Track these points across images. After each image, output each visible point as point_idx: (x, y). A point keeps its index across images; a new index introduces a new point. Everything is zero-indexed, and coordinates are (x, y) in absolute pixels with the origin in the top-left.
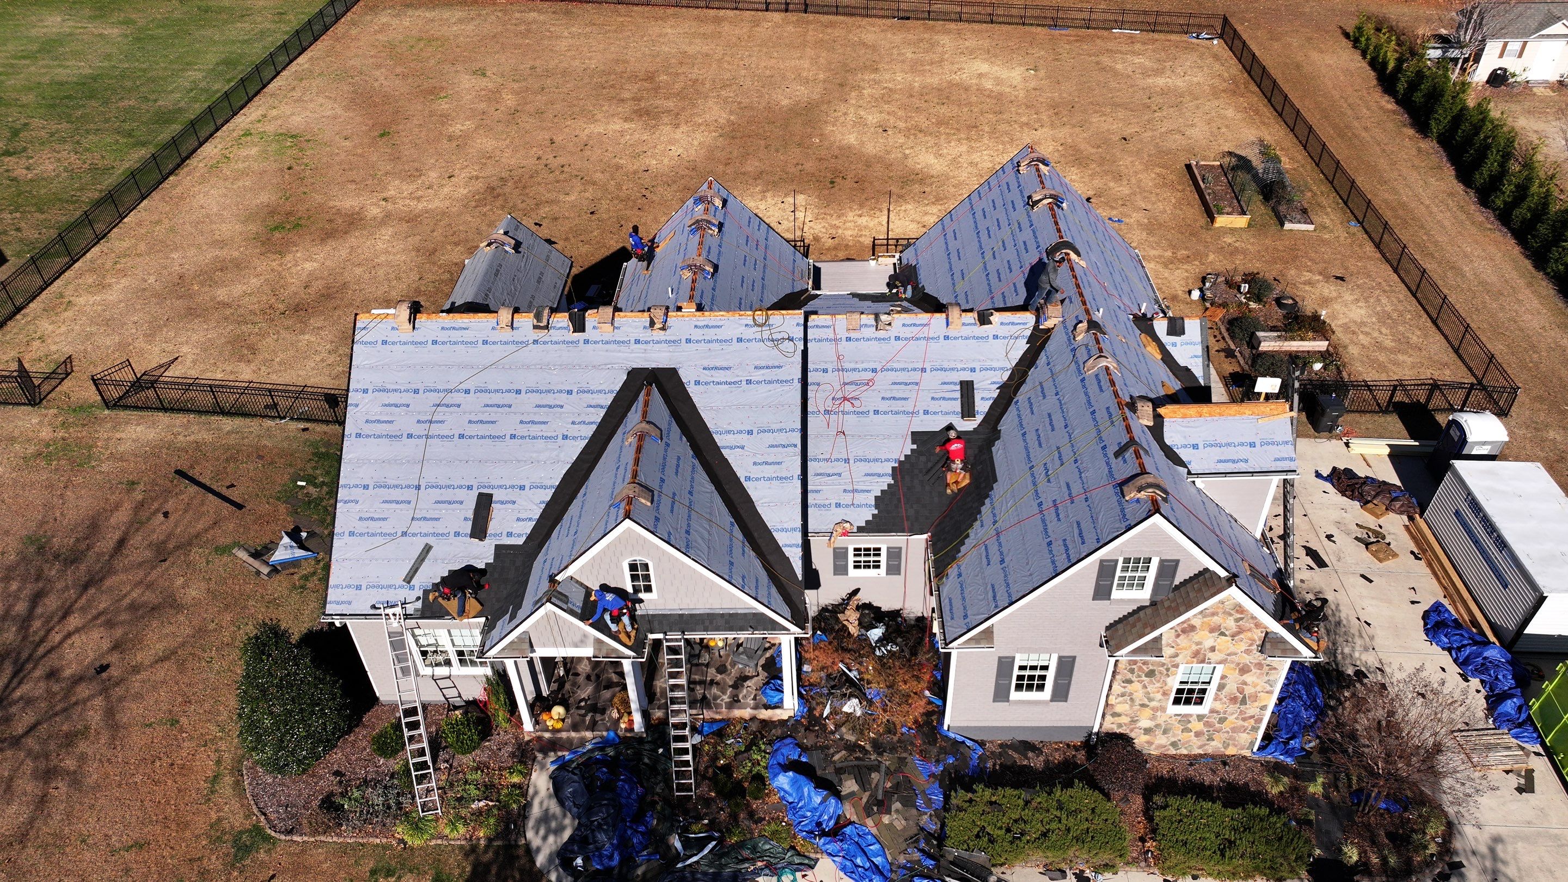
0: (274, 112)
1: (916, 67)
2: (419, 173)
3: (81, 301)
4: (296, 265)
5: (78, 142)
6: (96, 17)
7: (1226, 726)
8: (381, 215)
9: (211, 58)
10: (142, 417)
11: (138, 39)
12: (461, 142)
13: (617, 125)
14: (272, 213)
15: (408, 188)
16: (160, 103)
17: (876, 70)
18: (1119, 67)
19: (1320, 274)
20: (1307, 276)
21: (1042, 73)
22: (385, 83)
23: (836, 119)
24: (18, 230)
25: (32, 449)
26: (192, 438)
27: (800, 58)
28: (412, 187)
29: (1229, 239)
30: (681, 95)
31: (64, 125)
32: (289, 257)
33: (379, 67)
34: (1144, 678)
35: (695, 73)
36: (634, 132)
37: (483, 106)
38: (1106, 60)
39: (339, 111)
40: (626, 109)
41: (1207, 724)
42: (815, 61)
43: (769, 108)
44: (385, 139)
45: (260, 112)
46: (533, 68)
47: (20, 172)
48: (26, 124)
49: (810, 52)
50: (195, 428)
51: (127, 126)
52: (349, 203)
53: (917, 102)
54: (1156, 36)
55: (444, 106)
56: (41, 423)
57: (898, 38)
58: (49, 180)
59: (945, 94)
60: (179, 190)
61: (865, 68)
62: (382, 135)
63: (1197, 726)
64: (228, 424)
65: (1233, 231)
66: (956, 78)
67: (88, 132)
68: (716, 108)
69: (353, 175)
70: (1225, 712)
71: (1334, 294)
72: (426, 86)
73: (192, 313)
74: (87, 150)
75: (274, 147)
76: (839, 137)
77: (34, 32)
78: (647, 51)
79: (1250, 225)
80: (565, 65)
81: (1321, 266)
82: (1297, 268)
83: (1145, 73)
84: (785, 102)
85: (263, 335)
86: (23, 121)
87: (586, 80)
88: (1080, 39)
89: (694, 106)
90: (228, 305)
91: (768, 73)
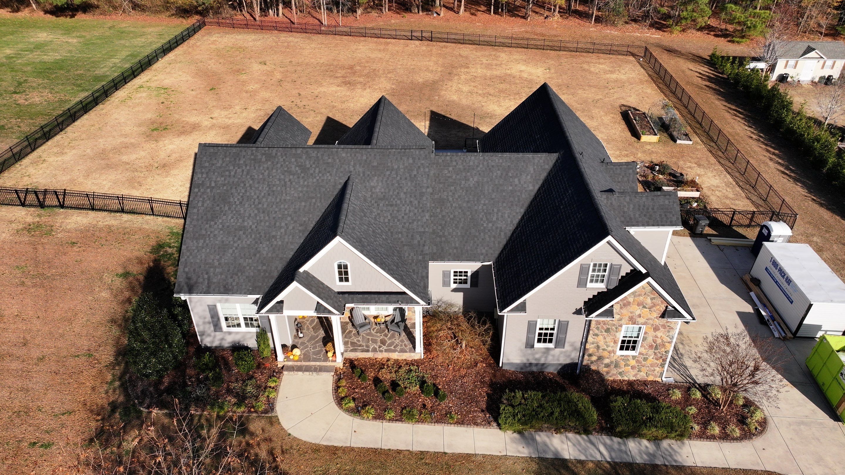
0: (156, 78)
1: (488, 66)
2: (230, 107)
3: (51, 160)
4: (165, 146)
5: (52, 89)
6: (65, 34)
7: (648, 363)
8: (209, 125)
9: (124, 53)
10: (80, 213)
11: (86, 44)
12: (252, 94)
13: (334, 88)
14: (153, 123)
15: (224, 113)
16: (96, 72)
17: (468, 67)
18: (592, 69)
19: (696, 163)
20: (689, 164)
21: (553, 71)
22: (214, 66)
23: (447, 89)
24: (19, 127)
25: (21, 227)
26: (106, 223)
27: (429, 61)
28: (226, 113)
29: (648, 147)
30: (367, 76)
31: (46, 81)
32: (161, 143)
33: (211, 59)
34: (604, 333)
35: (374, 66)
36: (342, 91)
37: (264, 78)
38: (585, 66)
39: (190, 78)
40: (339, 80)
41: (638, 361)
42: (436, 63)
43: (412, 82)
44: (213, 91)
45: (148, 78)
46: (291, 62)
47: (21, 101)
48: (26, 80)
49: (433, 59)
50: (108, 219)
51: (79, 82)
52: (193, 119)
53: (489, 82)
54: (611, 56)
55: (244, 77)
56: (27, 214)
57: (479, 54)
58: (37, 105)
59: (503, 79)
60: (104, 111)
61: (461, 66)
62: (211, 90)
63: (633, 363)
64: (126, 217)
65: (650, 143)
66: (509, 72)
67: (58, 84)
68: (385, 82)
69: (196, 107)
70: (646, 354)
71: (703, 173)
72: (234, 68)
73: (109, 166)
74: (57, 92)
75: (155, 93)
76: (449, 96)
77: (32, 40)
78: (350, 56)
79: (659, 141)
80: (307, 61)
81: (696, 160)
82: (684, 161)
83: (606, 72)
84: (421, 80)
85: (145, 178)
86: (24, 78)
87: (318, 68)
88: (573, 57)
89: (374, 80)
90: (128, 164)
91: (412, 67)
